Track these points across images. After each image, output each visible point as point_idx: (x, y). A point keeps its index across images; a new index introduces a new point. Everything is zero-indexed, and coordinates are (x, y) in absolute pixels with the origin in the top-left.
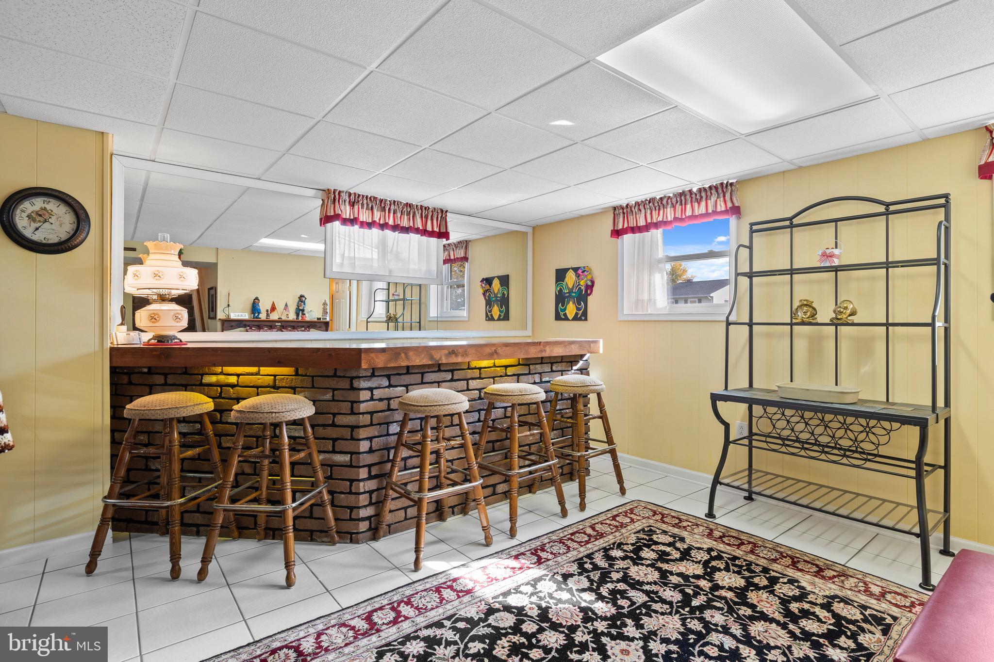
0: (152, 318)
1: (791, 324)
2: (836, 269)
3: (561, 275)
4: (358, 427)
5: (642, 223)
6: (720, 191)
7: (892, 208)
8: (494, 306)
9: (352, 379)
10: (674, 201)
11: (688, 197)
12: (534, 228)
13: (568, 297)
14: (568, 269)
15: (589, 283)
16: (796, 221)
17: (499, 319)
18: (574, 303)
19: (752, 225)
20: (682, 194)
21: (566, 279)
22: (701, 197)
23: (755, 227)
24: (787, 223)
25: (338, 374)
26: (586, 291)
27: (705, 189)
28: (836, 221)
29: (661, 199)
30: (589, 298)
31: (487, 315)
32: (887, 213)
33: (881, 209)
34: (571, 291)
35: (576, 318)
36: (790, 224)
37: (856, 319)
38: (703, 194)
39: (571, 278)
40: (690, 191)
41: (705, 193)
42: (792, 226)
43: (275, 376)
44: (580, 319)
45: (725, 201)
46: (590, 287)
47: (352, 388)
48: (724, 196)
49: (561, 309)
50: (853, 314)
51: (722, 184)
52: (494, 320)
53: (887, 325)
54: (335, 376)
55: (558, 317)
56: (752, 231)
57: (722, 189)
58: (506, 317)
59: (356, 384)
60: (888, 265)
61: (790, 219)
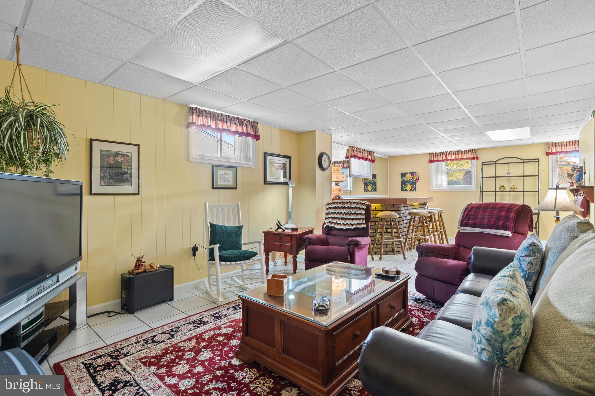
0: (340, 190)
1: (495, 192)
2: (509, 177)
3: (403, 175)
4: (400, 221)
5: (441, 159)
6: (472, 151)
7: (524, 161)
8: (369, 186)
9: (398, 207)
10: (455, 153)
11: (460, 152)
12: (389, 157)
13: (407, 183)
14: (407, 173)
15: (418, 178)
16: (497, 162)
17: (371, 191)
18: (410, 185)
19: (482, 162)
20: (458, 151)
21: (406, 177)
22: (465, 153)
23: (483, 163)
24: (494, 163)
25: (394, 206)
26: (416, 181)
27: (466, 151)
28: (509, 163)
29: (449, 152)
30: (417, 183)
31: (365, 189)
32: (523, 162)
33: (522, 161)
34: (409, 181)
35: (411, 190)
36: (495, 163)
37: (517, 190)
38: (466, 152)
39: (408, 176)
40: (461, 151)
41: (467, 152)
42: (495, 164)
43: (375, 207)
44: (413, 191)
45: (473, 155)
46: (418, 180)
47: (398, 210)
48: (473, 153)
49: (404, 188)
50: (516, 189)
51: (473, 150)
52: (369, 191)
53: (523, 192)
54: (393, 207)
55: (402, 190)
56: (482, 164)
57: (473, 151)
58: (375, 190)
59: (399, 209)
60: (523, 176)
61: (495, 162)
